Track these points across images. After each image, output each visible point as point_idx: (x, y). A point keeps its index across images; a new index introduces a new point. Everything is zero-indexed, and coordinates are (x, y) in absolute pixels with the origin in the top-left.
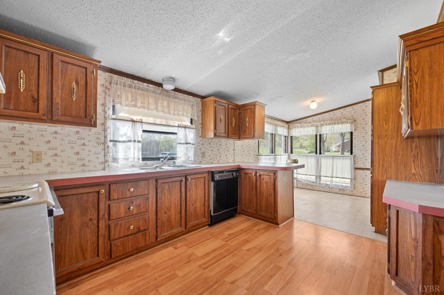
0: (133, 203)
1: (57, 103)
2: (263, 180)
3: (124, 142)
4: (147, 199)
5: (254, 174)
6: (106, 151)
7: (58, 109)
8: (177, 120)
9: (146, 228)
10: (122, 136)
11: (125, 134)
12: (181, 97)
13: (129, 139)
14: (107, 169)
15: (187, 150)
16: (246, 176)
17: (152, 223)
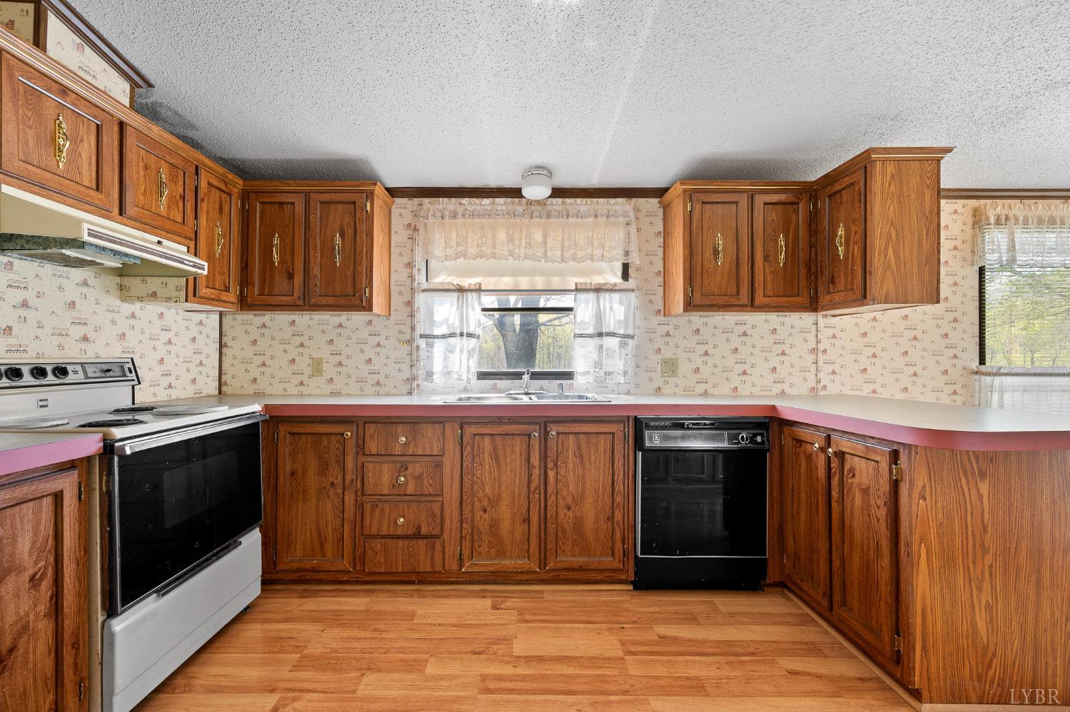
0: (407, 468)
1: (315, 276)
2: (854, 476)
3: (444, 337)
4: (439, 466)
5: (817, 445)
6: (415, 358)
7: (316, 285)
8: (575, 273)
9: (434, 533)
10: (441, 325)
11: (446, 321)
12: (583, 208)
13: (452, 331)
14: (415, 393)
15: (600, 352)
16: (798, 450)
17: (451, 526)
